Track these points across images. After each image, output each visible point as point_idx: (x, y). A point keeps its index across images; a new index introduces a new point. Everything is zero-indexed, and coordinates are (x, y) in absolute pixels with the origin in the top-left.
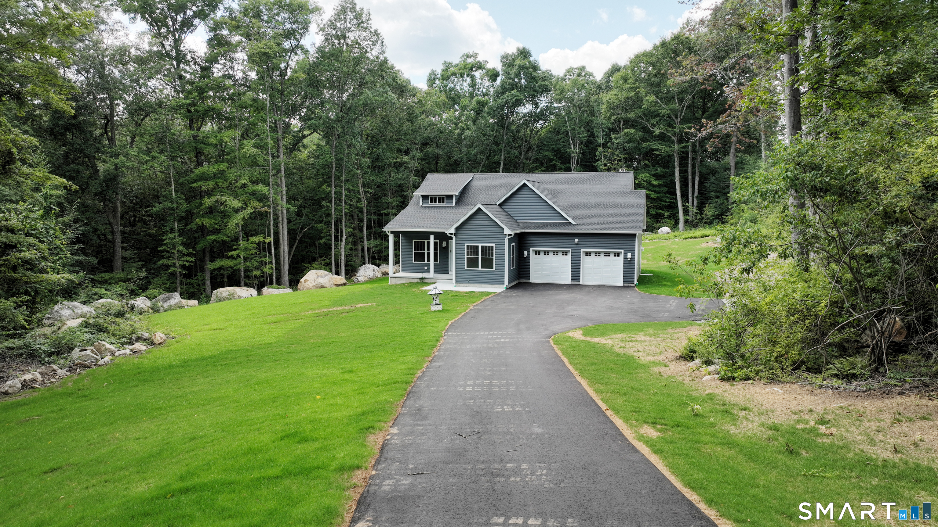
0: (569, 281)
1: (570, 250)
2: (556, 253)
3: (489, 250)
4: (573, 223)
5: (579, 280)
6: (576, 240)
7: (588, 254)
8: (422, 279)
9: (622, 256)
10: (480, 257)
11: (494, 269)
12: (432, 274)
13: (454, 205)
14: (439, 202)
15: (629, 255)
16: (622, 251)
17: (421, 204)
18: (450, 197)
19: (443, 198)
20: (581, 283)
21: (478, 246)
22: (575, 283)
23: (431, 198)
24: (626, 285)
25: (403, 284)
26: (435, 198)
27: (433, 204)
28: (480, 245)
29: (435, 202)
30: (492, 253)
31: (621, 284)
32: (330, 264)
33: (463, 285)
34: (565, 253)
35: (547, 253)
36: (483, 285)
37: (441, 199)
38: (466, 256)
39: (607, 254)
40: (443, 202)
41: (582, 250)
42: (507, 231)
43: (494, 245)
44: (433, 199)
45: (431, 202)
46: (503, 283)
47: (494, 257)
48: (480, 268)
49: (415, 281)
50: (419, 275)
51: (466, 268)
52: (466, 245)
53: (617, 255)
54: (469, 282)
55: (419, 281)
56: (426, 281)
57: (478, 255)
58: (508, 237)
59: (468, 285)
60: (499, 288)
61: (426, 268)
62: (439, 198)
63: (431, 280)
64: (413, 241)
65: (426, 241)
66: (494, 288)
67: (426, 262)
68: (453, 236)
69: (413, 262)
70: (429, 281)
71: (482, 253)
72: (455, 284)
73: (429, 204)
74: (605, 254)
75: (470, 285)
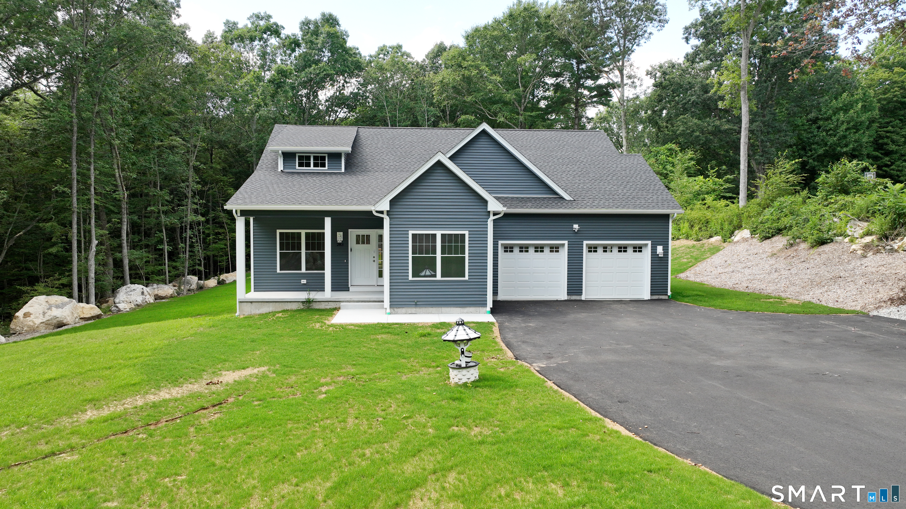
0: (563, 296)
1: (566, 242)
2: (539, 249)
3: (456, 241)
4: (567, 197)
5: (580, 293)
6: (576, 227)
7: (593, 249)
8: (309, 302)
9: (647, 252)
10: (439, 255)
11: (467, 278)
12: (328, 293)
13: (343, 170)
14: (316, 165)
15: (660, 250)
16: (649, 242)
17: (281, 167)
18: (335, 156)
19: (323, 158)
20: (583, 298)
21: (434, 236)
22: (574, 298)
23: (301, 158)
24: (655, 297)
25: (274, 313)
26: (308, 158)
27: (304, 169)
28: (439, 234)
29: (308, 165)
30: (463, 247)
31: (646, 295)
32: (70, 285)
33: (404, 310)
34: (555, 249)
35: (524, 249)
36: (444, 309)
37: (319, 159)
38: (410, 255)
39: (623, 249)
40: (323, 165)
41: (585, 243)
42: (494, 205)
43: (466, 233)
44: (304, 159)
45: (301, 165)
46: (484, 304)
47: (467, 255)
48: (439, 277)
49: (294, 306)
50: (302, 296)
51: (410, 278)
52: (411, 232)
53: (638, 249)
54: (416, 305)
55: (300, 306)
56: (316, 306)
57: (434, 252)
58: (492, 218)
59: (413, 310)
60: (476, 313)
61: (304, 281)
62: (315, 158)
63: (327, 303)
64: (278, 231)
65: (303, 232)
66: (467, 313)
67: (303, 270)
68: (385, 216)
69: (278, 271)
70: (323, 306)
71: (443, 247)
72: (388, 310)
73: (297, 167)
74: (620, 248)
75: (418, 310)
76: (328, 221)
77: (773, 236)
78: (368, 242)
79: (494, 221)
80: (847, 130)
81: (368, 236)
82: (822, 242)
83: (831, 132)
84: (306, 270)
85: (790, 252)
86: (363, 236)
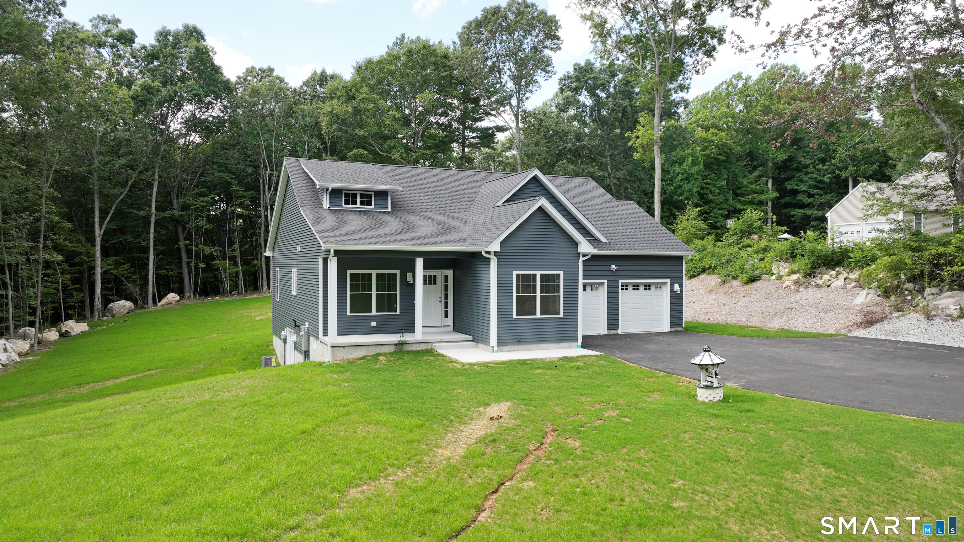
0: (602, 330)
1: (606, 281)
3: (553, 281)
4: (603, 240)
5: (617, 328)
6: (613, 266)
7: (625, 287)
8: (401, 344)
9: (667, 290)
10: (538, 294)
11: (561, 315)
12: (420, 335)
13: (389, 210)
14: (362, 203)
15: (677, 287)
16: (669, 281)
17: (327, 204)
18: (382, 195)
19: (370, 197)
20: (620, 331)
21: (535, 276)
22: (612, 332)
23: (347, 195)
24: (673, 329)
26: (355, 196)
27: (351, 207)
28: (538, 274)
29: (355, 203)
30: (558, 286)
31: (666, 327)
33: (508, 348)
34: (594, 287)
36: (543, 345)
37: (366, 197)
38: (515, 295)
39: (647, 287)
40: (370, 203)
41: (620, 281)
42: (584, 248)
43: (561, 273)
44: (351, 197)
45: (347, 202)
46: (575, 339)
47: (561, 294)
48: (538, 315)
49: (387, 349)
50: (394, 338)
51: (515, 316)
52: (515, 273)
53: (659, 286)
54: (519, 343)
55: (392, 349)
56: (408, 348)
57: (535, 292)
58: (582, 259)
59: (516, 347)
60: (569, 347)
61: (374, 324)
62: (362, 196)
63: (418, 345)
64: (349, 272)
65: (374, 273)
66: (561, 348)
67: (374, 312)
68: (492, 257)
69: (348, 314)
70: (414, 348)
71: (542, 286)
72: (496, 349)
73: (344, 205)
74: (645, 286)
75: (520, 347)
76: (419, 262)
77: (699, 274)
78: (435, 283)
79: (584, 262)
80: (682, 180)
81: (435, 277)
82: (753, 280)
83: (669, 182)
84: (377, 312)
85: (726, 287)
86: (430, 276)
